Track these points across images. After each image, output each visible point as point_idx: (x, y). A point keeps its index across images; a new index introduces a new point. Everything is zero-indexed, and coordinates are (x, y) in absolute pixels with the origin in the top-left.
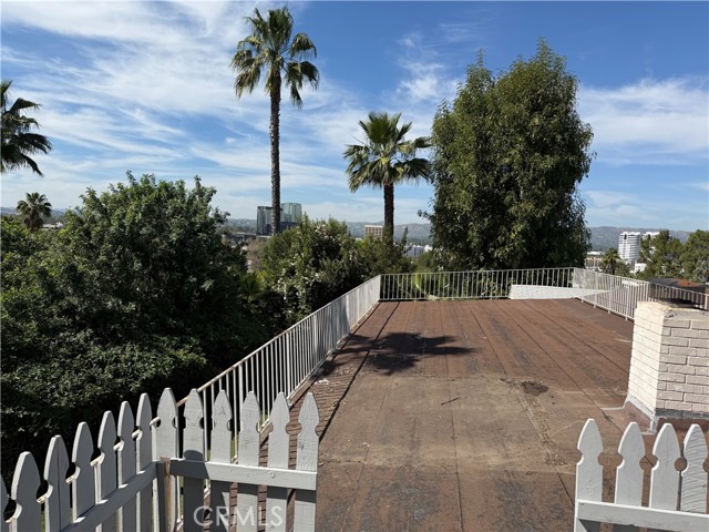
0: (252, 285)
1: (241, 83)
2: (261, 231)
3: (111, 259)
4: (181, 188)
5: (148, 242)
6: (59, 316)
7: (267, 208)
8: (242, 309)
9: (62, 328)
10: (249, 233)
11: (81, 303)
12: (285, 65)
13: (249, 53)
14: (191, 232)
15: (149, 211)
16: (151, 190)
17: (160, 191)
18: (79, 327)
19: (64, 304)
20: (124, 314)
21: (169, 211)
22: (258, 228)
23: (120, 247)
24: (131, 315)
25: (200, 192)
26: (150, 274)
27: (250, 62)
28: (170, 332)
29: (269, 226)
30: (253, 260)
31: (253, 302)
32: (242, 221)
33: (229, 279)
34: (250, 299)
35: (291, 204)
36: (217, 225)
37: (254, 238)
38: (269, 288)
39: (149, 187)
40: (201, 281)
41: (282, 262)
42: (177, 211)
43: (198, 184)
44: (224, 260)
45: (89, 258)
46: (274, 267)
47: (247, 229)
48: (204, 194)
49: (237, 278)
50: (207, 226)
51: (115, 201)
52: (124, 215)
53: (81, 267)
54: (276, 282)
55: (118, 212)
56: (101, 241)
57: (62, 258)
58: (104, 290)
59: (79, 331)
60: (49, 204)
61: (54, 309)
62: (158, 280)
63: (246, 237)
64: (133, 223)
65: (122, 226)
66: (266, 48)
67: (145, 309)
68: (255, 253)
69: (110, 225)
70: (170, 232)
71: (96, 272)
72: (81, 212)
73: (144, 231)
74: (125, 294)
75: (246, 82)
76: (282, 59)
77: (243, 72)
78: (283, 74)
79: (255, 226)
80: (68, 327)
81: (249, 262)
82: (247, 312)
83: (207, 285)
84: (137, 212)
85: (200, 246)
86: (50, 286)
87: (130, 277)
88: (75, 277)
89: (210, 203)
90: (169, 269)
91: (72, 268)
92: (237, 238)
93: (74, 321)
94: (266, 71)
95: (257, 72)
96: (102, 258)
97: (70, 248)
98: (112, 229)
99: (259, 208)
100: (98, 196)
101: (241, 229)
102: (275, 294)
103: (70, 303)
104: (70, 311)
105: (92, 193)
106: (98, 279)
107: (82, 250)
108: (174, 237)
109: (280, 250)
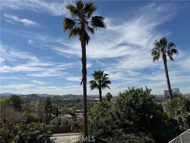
0: (166, 117)
1: (154, 59)
2: (166, 98)
3: (126, 110)
4: (142, 89)
5: (134, 105)
6: (115, 125)
7: (167, 91)
8: (163, 125)
9: (116, 128)
10: (162, 99)
11: (120, 121)
12: (166, 51)
13: (155, 51)
14: (145, 101)
15: (134, 97)
16: (134, 91)
17: (136, 91)
18: (120, 128)
19: (116, 121)
20: (130, 125)
21: (139, 96)
22: (165, 97)
23: (128, 107)
24: (132, 125)
25: (147, 90)
26: (136, 113)
27: (156, 53)
28: (143, 131)
29: (169, 96)
30: (165, 107)
31: (167, 122)
32: (160, 95)
33: (158, 115)
34: (166, 121)
35: (175, 89)
36: (153, 99)
37: (164, 100)
38: (172, 118)
39: (134, 90)
40: (150, 116)
41: (175, 109)
42: (141, 96)
43: (146, 88)
44: (156, 109)
45: (121, 109)
46: (173, 111)
47: (162, 98)
48: (148, 91)
49: (160, 115)
50: (150, 100)
51: (125, 95)
52: (128, 98)
53: (119, 112)
54: (174, 116)
55: (127, 97)
56: (123, 105)
57: (115, 110)
58: (125, 118)
59: (120, 129)
60: (111, 95)
61: (114, 123)
62: (138, 115)
63: (162, 100)
64: (130, 100)
65: (128, 101)
66: (160, 49)
67: (135, 123)
68: (165, 105)
69: (125, 101)
70: (140, 102)
71: (123, 113)
72: (118, 97)
73: (133, 102)
74: (130, 119)
75: (156, 58)
76: (166, 50)
77: (154, 56)
78: (166, 54)
79: (164, 97)
80: (117, 127)
81: (164, 108)
82: (165, 126)
83: (151, 117)
84: (131, 97)
85: (148, 105)
86: (113, 117)
87: (131, 114)
88: (118, 115)
89: (150, 93)
90: (140, 112)
91: (117, 112)
92: (159, 101)
93: (119, 126)
94: (161, 54)
95: (159, 55)
96: (124, 109)
97: (117, 107)
98: (126, 102)
99: (165, 91)
100: (122, 93)
101: (160, 98)
102: (174, 120)
103: (117, 122)
104: (117, 123)
105: (120, 93)
106: (123, 115)
107: (120, 107)
108: (141, 103)
109: (173, 105)
